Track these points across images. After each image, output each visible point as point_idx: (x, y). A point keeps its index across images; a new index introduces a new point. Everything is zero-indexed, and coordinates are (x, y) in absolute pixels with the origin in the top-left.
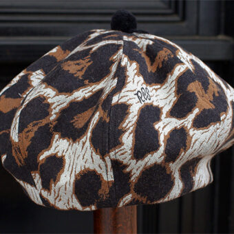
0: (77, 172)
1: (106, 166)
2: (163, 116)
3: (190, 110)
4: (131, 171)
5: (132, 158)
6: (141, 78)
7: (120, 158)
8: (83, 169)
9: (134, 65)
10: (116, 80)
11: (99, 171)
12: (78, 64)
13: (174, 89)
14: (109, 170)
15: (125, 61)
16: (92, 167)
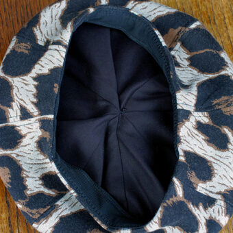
0: (213, 165)
1: (211, 192)
4: (198, 208)
5: (211, 217)
7: (216, 207)
8: (216, 171)
11: (209, 183)
14: (206, 192)
16: (215, 179)
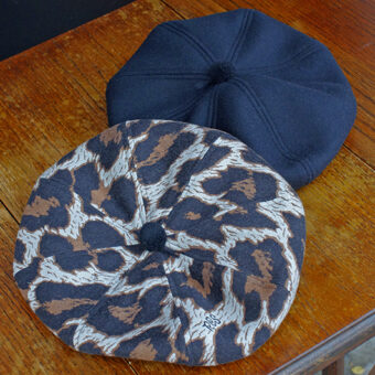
2: (240, 326)
3: (259, 308)
6: (201, 310)
9: (189, 301)
10: (178, 319)
12: (127, 311)
13: (235, 300)
15: (178, 302)
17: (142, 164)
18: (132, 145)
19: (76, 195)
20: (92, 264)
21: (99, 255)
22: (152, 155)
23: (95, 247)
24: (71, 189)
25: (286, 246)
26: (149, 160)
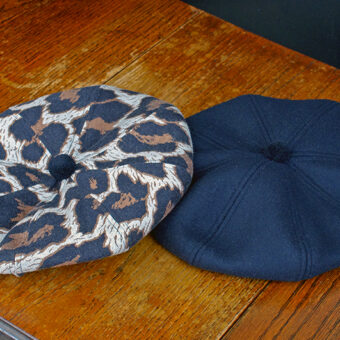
17: (136, 134)
18: (148, 119)
19: (88, 108)
20: (24, 142)
21: (35, 144)
22: (149, 137)
23: (41, 138)
24: (92, 103)
25: (63, 244)
26: (143, 137)
